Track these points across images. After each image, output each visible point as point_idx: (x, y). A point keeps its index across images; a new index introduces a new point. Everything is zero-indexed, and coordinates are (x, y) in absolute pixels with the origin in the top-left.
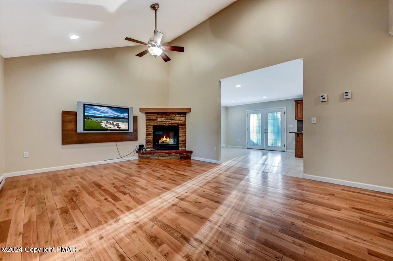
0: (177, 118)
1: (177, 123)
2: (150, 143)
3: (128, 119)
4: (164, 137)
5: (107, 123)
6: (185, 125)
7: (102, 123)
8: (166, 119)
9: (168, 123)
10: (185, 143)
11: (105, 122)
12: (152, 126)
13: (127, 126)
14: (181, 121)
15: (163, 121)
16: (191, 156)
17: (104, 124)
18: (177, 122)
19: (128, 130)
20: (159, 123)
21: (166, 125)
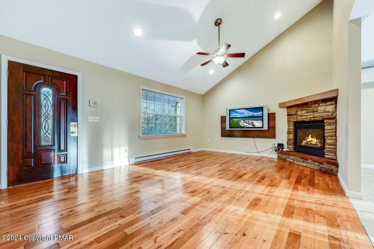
0: (321, 108)
1: (322, 116)
2: (290, 143)
3: (262, 117)
4: (310, 137)
5: (244, 122)
6: (335, 118)
7: (240, 123)
8: (307, 113)
9: (309, 117)
10: (336, 149)
11: (242, 121)
12: (293, 123)
13: (262, 124)
14: (327, 112)
15: (303, 115)
16: (337, 171)
17: (242, 123)
18: (321, 114)
19: (262, 127)
20: (299, 119)
21: (307, 120)
